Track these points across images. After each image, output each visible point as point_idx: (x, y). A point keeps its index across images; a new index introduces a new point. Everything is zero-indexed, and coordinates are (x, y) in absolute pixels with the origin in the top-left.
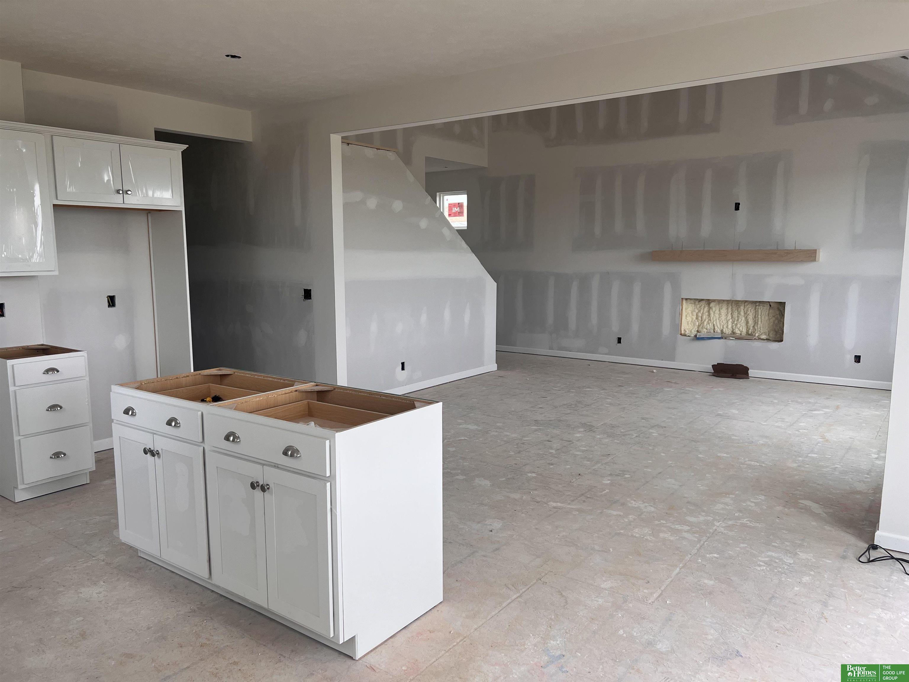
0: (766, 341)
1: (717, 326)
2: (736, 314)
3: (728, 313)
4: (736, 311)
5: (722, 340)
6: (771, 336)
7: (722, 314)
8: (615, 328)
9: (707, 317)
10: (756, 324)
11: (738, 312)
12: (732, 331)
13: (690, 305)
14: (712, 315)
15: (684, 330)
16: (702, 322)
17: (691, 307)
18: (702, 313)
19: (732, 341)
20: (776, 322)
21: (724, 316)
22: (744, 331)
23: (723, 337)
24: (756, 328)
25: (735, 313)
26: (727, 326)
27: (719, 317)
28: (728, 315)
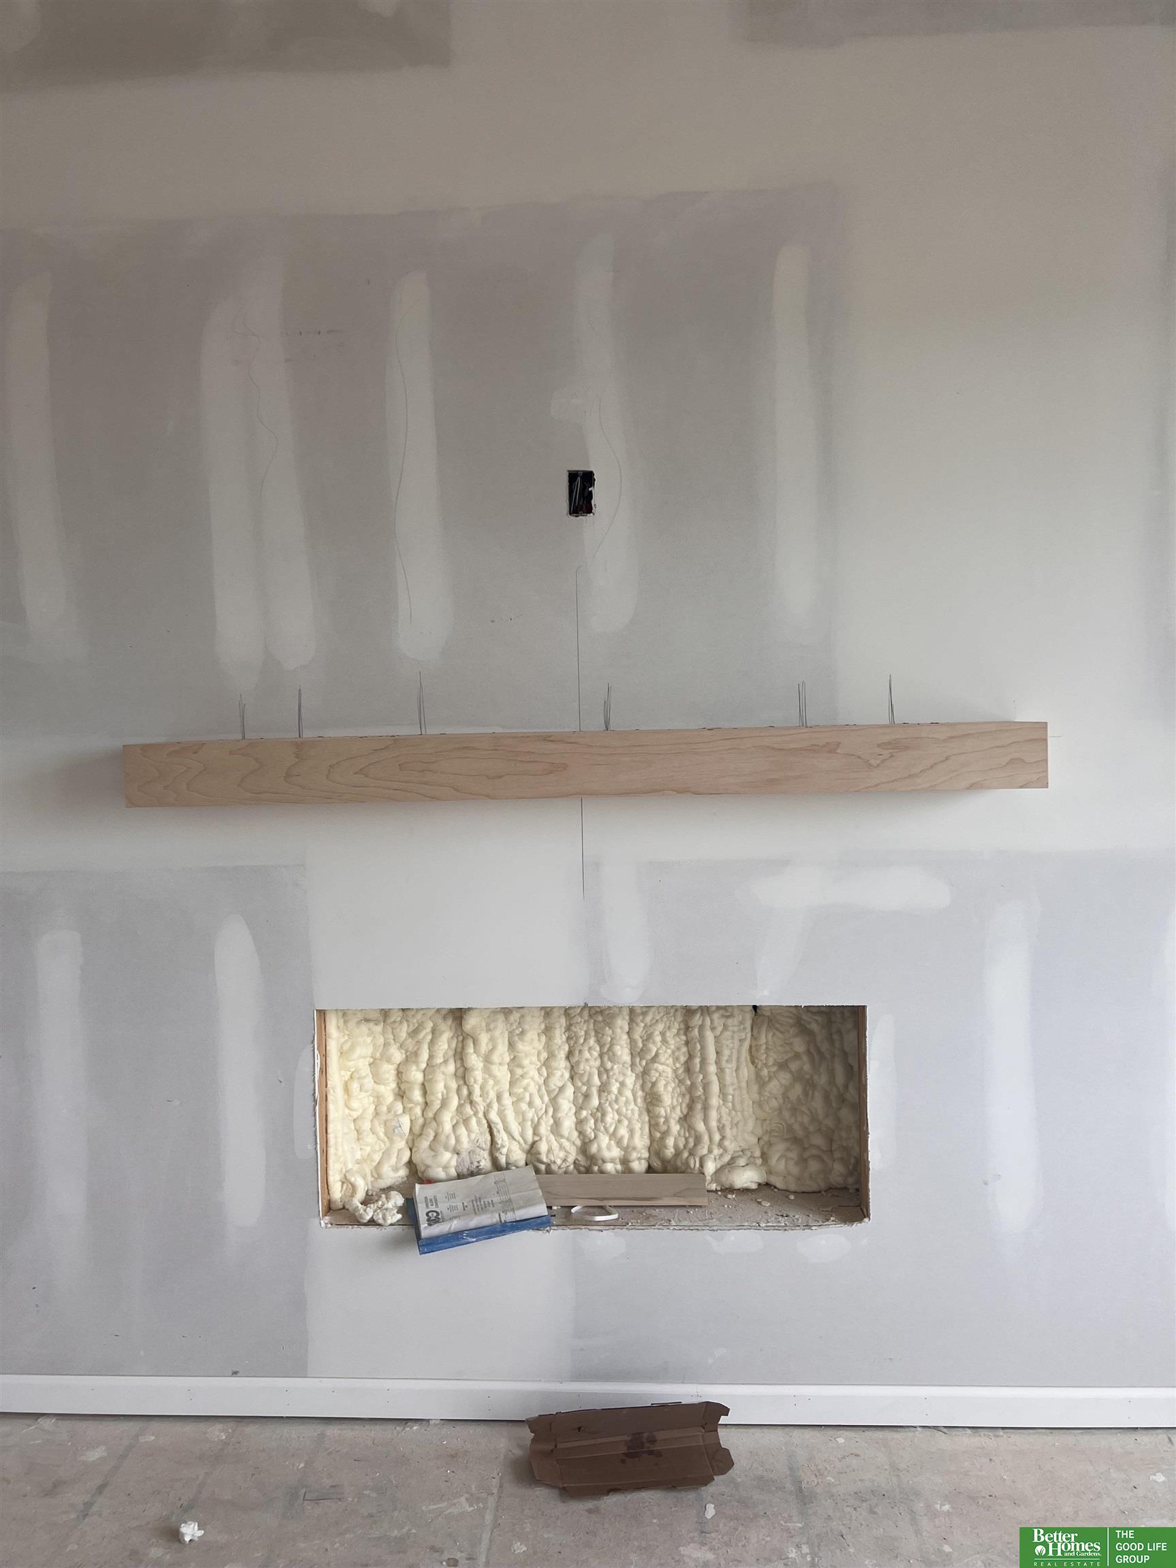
1: (506, 1129)
2: (590, 1061)
3: (551, 1055)
4: (592, 1041)
5: (555, 1237)
6: (781, 1166)
7: (526, 1062)
9: (454, 1085)
10: (699, 1106)
11: (601, 1047)
12: (584, 1152)
13: (364, 1028)
14: (478, 1075)
15: (345, 1181)
16: (431, 1115)
17: (369, 1040)
18: (423, 1066)
19: (608, 1235)
20: (798, 1090)
21: (533, 1073)
22: (641, 1142)
23: (553, 1202)
24: (701, 1127)
25: (586, 1055)
26: (557, 1124)
27: (512, 1083)
28: (554, 1064)
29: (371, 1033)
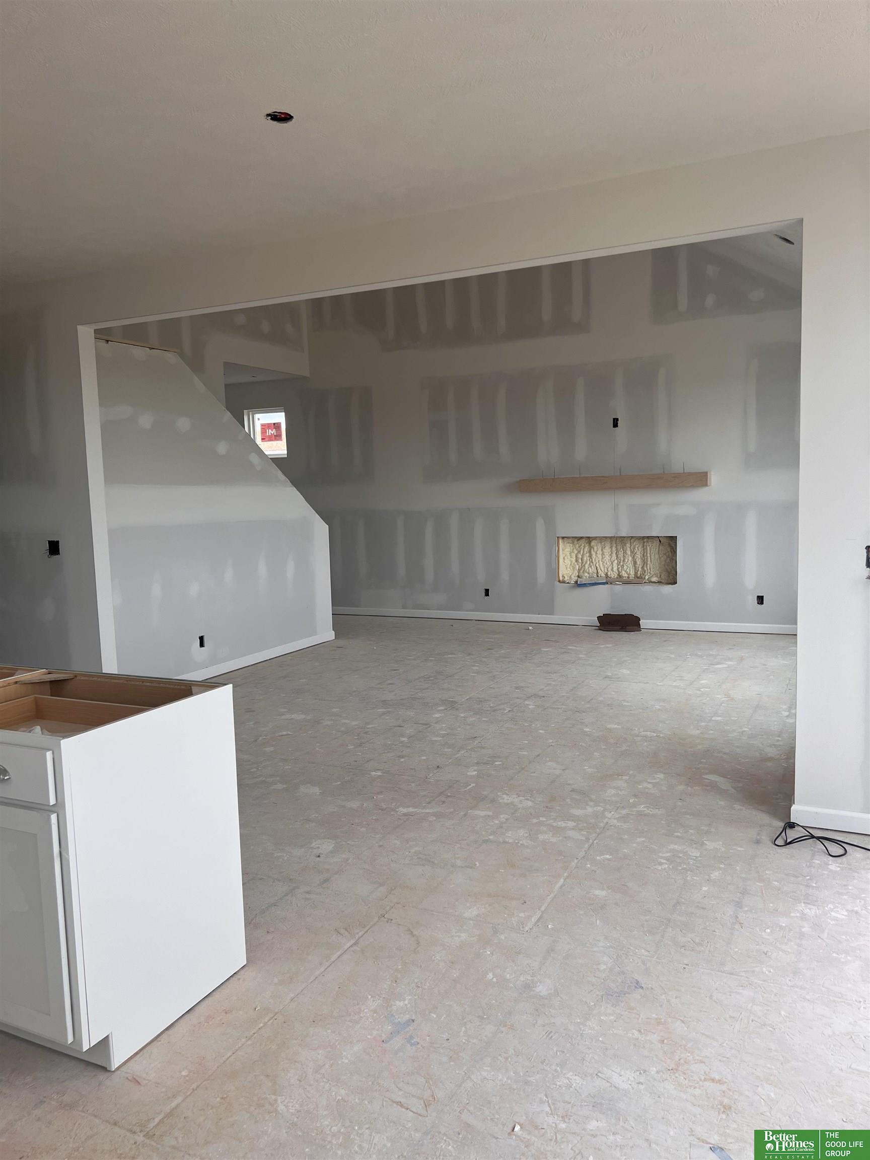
0: (657, 584)
1: (601, 570)
2: (621, 554)
3: (612, 553)
4: (621, 549)
5: (606, 586)
6: (663, 578)
7: (605, 554)
8: (481, 578)
9: (588, 558)
10: (645, 564)
11: (624, 550)
12: (619, 575)
13: (568, 544)
14: (594, 556)
15: (563, 576)
16: (583, 565)
17: (570, 548)
18: (581, 554)
19: (618, 586)
20: (668, 560)
21: (607, 557)
22: (632, 573)
23: (608, 581)
24: (646, 569)
25: (620, 553)
26: (612, 568)
27: (602, 558)
28: (612, 555)
29: (570, 546)
